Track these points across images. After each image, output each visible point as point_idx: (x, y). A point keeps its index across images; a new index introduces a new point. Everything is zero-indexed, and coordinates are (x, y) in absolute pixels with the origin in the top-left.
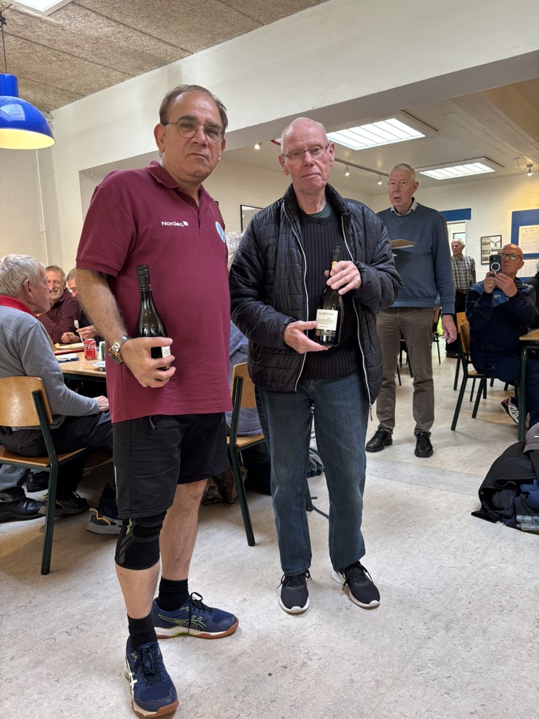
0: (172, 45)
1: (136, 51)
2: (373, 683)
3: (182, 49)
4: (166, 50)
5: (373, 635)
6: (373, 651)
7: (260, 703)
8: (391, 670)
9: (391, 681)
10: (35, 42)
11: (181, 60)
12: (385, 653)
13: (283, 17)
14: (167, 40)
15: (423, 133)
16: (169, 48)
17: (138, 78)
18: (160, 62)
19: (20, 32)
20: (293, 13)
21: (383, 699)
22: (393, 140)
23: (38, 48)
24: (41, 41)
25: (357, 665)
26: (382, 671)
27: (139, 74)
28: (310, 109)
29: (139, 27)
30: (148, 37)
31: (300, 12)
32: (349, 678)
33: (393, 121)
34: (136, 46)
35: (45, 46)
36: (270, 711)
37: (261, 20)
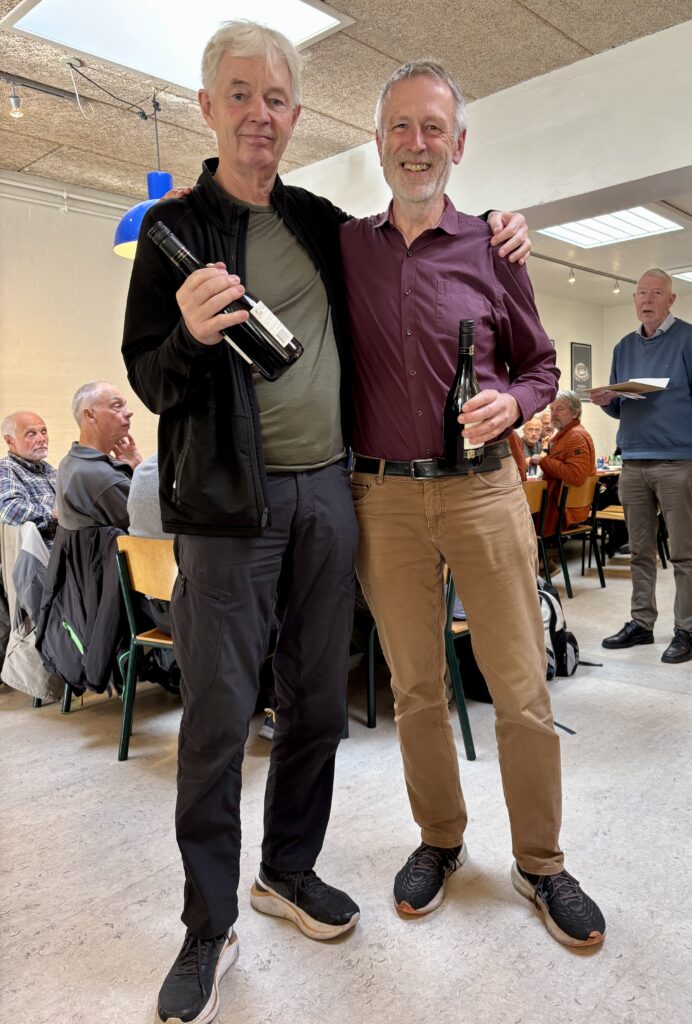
0: (357, 128)
1: (311, 136)
2: (646, 914)
3: (368, 132)
4: (348, 134)
5: (642, 863)
6: (643, 881)
7: (508, 928)
8: (668, 901)
9: (669, 912)
10: (188, 130)
11: (366, 145)
12: (659, 884)
13: (502, 89)
14: (351, 123)
15: (680, 224)
16: (353, 132)
17: (308, 168)
18: (338, 148)
19: (171, 118)
20: (514, 83)
21: (661, 929)
22: (638, 234)
23: (190, 136)
24: (195, 128)
25: (624, 894)
26: (657, 902)
27: (310, 163)
28: (537, 204)
29: (319, 108)
30: (327, 120)
31: (525, 83)
32: (615, 907)
33: (640, 210)
34: (312, 130)
35: (199, 133)
36: (522, 937)
37: (474, 93)
